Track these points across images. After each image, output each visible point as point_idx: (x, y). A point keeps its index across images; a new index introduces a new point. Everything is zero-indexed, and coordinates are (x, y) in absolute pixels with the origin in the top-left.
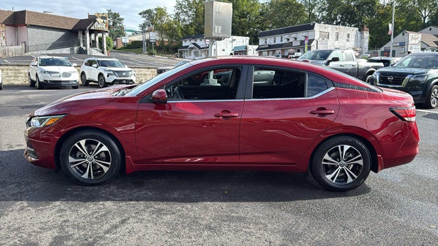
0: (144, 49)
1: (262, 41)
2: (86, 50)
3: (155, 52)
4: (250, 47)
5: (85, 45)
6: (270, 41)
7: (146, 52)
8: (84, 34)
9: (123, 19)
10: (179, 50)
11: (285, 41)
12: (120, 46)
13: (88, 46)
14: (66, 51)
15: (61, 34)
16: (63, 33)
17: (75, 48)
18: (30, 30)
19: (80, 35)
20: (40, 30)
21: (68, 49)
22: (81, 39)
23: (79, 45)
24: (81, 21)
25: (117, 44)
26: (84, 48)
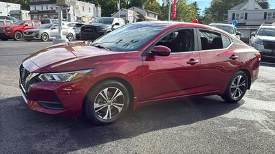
1: (32, 8)
4: (23, 11)
6: (39, 8)
11: (49, 9)
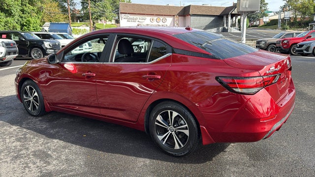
0: (279, 25)
2: (228, 29)
3: (288, 27)
5: (227, 26)
7: (280, 28)
8: (227, 17)
9: (267, 4)
10: (310, 24)
12: (262, 24)
13: (229, 27)
14: (214, 30)
15: (213, 18)
16: (214, 18)
17: (221, 28)
18: (192, 18)
19: (225, 18)
20: (199, 18)
21: (216, 29)
22: (225, 21)
23: (223, 25)
24: (227, 8)
25: (260, 23)
26: (227, 28)
